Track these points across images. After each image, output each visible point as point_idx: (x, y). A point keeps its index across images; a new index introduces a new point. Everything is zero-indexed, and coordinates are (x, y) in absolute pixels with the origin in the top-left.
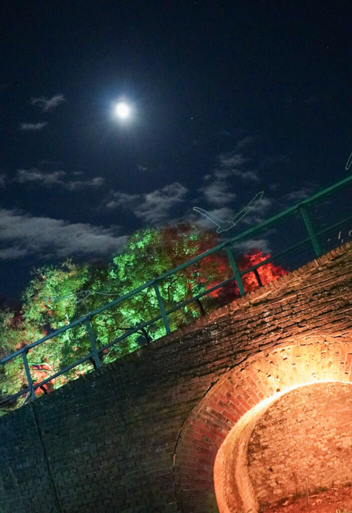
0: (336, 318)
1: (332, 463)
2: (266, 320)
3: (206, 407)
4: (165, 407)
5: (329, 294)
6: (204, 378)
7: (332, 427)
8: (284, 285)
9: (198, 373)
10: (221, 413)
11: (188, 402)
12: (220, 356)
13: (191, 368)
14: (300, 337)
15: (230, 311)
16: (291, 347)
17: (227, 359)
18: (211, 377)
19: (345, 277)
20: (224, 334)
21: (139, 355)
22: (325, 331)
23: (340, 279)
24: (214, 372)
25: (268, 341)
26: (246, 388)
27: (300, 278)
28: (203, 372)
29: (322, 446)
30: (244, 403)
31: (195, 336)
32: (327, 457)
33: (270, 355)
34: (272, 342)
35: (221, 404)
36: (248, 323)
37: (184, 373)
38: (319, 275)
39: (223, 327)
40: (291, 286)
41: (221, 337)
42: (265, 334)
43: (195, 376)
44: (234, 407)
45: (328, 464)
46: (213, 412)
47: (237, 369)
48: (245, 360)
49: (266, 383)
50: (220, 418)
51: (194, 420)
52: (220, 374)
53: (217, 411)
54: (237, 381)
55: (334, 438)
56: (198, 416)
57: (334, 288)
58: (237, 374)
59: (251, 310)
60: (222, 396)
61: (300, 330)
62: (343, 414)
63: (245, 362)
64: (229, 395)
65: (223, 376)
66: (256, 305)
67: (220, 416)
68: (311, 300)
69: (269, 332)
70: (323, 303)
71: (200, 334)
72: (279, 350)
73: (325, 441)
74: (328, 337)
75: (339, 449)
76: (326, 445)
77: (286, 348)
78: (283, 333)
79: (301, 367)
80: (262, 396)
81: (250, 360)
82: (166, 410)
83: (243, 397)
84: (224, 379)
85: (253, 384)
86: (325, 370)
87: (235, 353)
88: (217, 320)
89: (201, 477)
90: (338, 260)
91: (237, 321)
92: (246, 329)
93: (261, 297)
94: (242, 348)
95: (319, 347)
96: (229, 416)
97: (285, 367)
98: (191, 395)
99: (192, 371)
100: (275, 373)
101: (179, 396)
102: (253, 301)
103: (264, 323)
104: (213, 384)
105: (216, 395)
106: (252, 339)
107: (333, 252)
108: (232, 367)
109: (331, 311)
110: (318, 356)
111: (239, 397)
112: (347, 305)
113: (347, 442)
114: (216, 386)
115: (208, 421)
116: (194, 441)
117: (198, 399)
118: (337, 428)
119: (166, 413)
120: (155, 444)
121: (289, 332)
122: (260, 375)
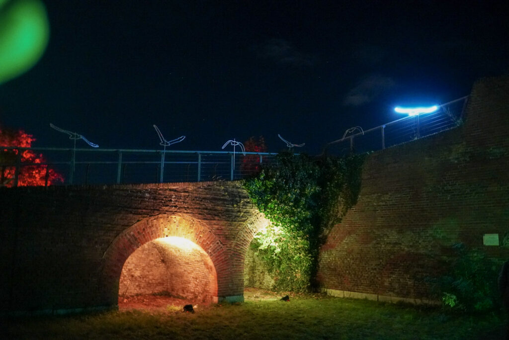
0: (201, 213)
1: (126, 282)
2: (173, 200)
3: (131, 231)
4: (109, 224)
5: (201, 201)
6: (135, 216)
7: (133, 263)
8: (185, 187)
9: (133, 212)
10: (137, 237)
11: (123, 225)
12: (146, 208)
13: (130, 207)
14: (184, 214)
15: (158, 187)
16: (179, 217)
17: (150, 211)
18: (137, 217)
19: (209, 196)
20: (152, 198)
21: (104, 188)
22: (195, 216)
23: (208, 196)
24: (141, 214)
25: (171, 210)
26: (154, 229)
27: (192, 187)
28: (136, 213)
29: (125, 272)
30: (150, 237)
31: (137, 192)
32: (125, 278)
33: (169, 218)
34: (172, 211)
35: (138, 232)
36: (165, 197)
37: (126, 209)
38: (201, 190)
39: (152, 194)
40: (188, 189)
41: (150, 198)
42: (170, 207)
43: (131, 213)
44: (144, 237)
45: (125, 282)
46: (133, 235)
47: (152, 218)
48: (158, 215)
49: (163, 231)
50: (136, 240)
51: (122, 237)
52: (144, 217)
53: (135, 236)
54: (150, 225)
55: (132, 269)
56: (125, 235)
57: (204, 198)
58: (152, 220)
59: (168, 192)
60: (140, 229)
61: (185, 211)
63: (157, 216)
64: (144, 229)
65: (145, 219)
66: (170, 190)
67: (136, 239)
68: (194, 200)
69: (172, 206)
70: (198, 203)
71: (140, 192)
72: (173, 216)
73: (127, 270)
74: (195, 220)
75: (132, 276)
76: (127, 272)
77: (177, 217)
78: (179, 209)
79: (180, 229)
80: (159, 236)
81: (160, 216)
82: (109, 225)
83: (150, 233)
84: (144, 221)
85: (157, 228)
86: (189, 234)
87: (154, 210)
88: (151, 189)
89: (115, 269)
90: (209, 187)
91: (159, 194)
92: (163, 200)
93: (174, 188)
94: (158, 208)
95: (190, 223)
96: (140, 240)
97: (173, 226)
98: (126, 222)
99: (130, 210)
100: (168, 227)
101: (119, 221)
102: (169, 188)
103: (171, 201)
104: (138, 221)
105: (138, 227)
106: (164, 206)
107: (209, 182)
108: (151, 216)
109: (200, 208)
110: (188, 227)
111: (149, 233)
112: (206, 209)
113: (137, 274)
114: (139, 223)
115: (129, 240)
116: (118, 248)
117: (128, 226)
118: (135, 265)
119: (109, 227)
120: (96, 243)
121: (181, 210)
122: (162, 226)
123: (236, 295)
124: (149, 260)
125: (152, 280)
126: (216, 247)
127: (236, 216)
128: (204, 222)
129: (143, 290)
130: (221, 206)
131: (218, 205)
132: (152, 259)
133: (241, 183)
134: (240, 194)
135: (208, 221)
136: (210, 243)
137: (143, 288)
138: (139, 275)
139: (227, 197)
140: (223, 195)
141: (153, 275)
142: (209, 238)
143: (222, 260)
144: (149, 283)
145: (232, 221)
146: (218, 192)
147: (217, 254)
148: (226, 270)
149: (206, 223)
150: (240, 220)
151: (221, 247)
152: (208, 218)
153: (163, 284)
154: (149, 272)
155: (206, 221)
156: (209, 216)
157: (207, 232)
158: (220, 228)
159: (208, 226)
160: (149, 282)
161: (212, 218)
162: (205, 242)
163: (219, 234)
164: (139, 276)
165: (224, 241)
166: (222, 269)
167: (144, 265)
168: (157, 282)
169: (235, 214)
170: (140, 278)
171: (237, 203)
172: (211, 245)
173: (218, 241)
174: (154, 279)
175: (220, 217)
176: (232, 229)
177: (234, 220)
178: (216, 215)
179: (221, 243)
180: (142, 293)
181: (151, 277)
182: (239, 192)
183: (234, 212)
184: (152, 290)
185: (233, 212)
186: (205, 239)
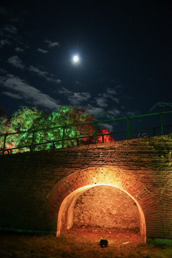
0: (126, 164)
1: (106, 218)
2: (100, 156)
3: (67, 180)
4: (51, 175)
5: (127, 155)
6: (69, 169)
8: (112, 145)
9: (68, 166)
10: (72, 184)
11: (60, 176)
12: (79, 163)
13: (66, 163)
14: (111, 166)
15: (88, 148)
16: (106, 169)
17: (81, 165)
18: (72, 170)
19: (135, 150)
20: (83, 155)
21: (49, 152)
22: (121, 168)
23: (133, 150)
24: (74, 168)
25: (98, 164)
26: (84, 178)
27: (118, 145)
28: (70, 167)
29: (105, 210)
30: (81, 184)
31: (72, 152)
32: (105, 215)
33: (97, 169)
34: (100, 165)
35: (72, 181)
36: (93, 154)
37: (63, 164)
38: (126, 146)
39: (83, 153)
40: (114, 146)
41: (81, 156)
42: (98, 161)
43: (67, 167)
44: (77, 184)
45: (104, 218)
46: (68, 183)
47: (83, 170)
48: (87, 167)
49: (92, 179)
50: (70, 186)
51: (60, 183)
52: (76, 170)
53: (70, 183)
54: (81, 175)
55: (110, 209)
56: (62, 183)
57: (129, 153)
58: (82, 172)
59: (96, 150)
60: (74, 178)
61: (112, 164)
62: (116, 201)
63: (87, 168)
64: (77, 179)
66: (99, 149)
67: (71, 186)
68: (120, 154)
69: (100, 161)
70: (123, 157)
71: (74, 152)
72: (101, 168)
73: (106, 209)
74: (121, 170)
75: (110, 214)
77: (104, 169)
78: (105, 163)
79: (107, 178)
80: (89, 183)
81: (89, 168)
82: (51, 176)
83: (81, 181)
84: (77, 172)
85: (87, 177)
86: (115, 182)
87: (84, 164)
88: (82, 149)
89: (55, 206)
90: (135, 143)
91: (89, 152)
92: (92, 156)
93: (102, 146)
94: (87, 163)
95: (116, 173)
96: (74, 186)
97: (101, 176)
98: (62, 174)
99: (66, 165)
100: (96, 176)
101: (58, 173)
102: (98, 147)
103: (99, 156)
104: (72, 172)
105: (72, 177)
106: (92, 161)
107: (134, 139)
108: (81, 169)
109: (125, 161)
110: (115, 176)
111: (80, 181)
112: (132, 161)
113: (114, 212)
114: (73, 174)
115: (65, 185)
116: (58, 191)
117: (64, 176)
118: (112, 206)
119: (51, 177)
120: (42, 187)
121: (107, 163)
122: (91, 175)
123: (168, 239)
124: (123, 203)
125: (126, 218)
126: (143, 193)
127: (163, 166)
128: (130, 172)
129: (118, 225)
130: (148, 158)
131: (144, 157)
132: (126, 202)
133: (169, 136)
134: (168, 146)
135: (133, 171)
136: (137, 189)
137: (119, 224)
138: (116, 213)
139: (154, 150)
140: (149, 149)
141: (127, 214)
142: (135, 185)
143: (151, 204)
144: (124, 220)
145: (160, 170)
146: (144, 147)
147: (144, 199)
148: (155, 213)
149: (133, 173)
150: (169, 169)
151: (149, 193)
152: (134, 168)
153: (136, 222)
154: (124, 212)
155: (132, 171)
156: (135, 167)
157: (134, 180)
158: (146, 177)
159: (134, 176)
160: (124, 219)
161: (138, 168)
162: (132, 188)
163: (146, 181)
164: (115, 214)
165: (152, 188)
166: (150, 212)
167: (119, 206)
168: (130, 220)
169: (163, 164)
170: (117, 215)
171: (164, 154)
172: (138, 191)
173: (145, 188)
174: (128, 217)
175: (146, 167)
176: (160, 178)
177: (161, 169)
178: (142, 166)
179: (149, 190)
180: (118, 227)
181: (125, 216)
182: (167, 145)
183: (161, 162)
184: (127, 225)
185: (160, 162)
186: (132, 186)
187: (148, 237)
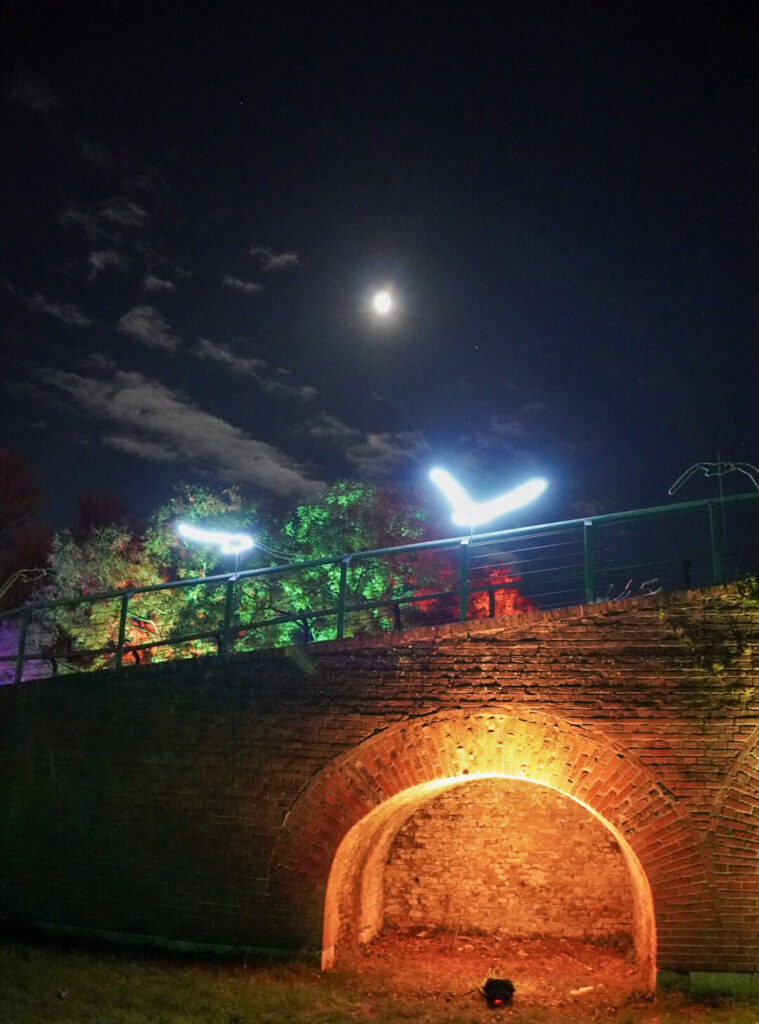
0: (582, 698)
1: (505, 900)
2: (483, 667)
3: (355, 760)
4: (297, 741)
5: (584, 662)
6: (367, 720)
7: (522, 849)
8: (525, 626)
9: (362, 709)
10: (375, 775)
11: (333, 745)
12: (401, 695)
13: (352, 698)
14: (523, 707)
15: (437, 637)
16: (505, 716)
17: (410, 703)
18: (376, 721)
19: (614, 645)
20: (416, 667)
21: (287, 654)
22: (561, 712)
23: (607, 646)
24: (384, 714)
25: (476, 697)
26: (424, 752)
27: (550, 624)
28: (369, 710)
29: (501, 871)
30: (411, 773)
31: (376, 656)
32: (502, 889)
33: (472, 718)
34: (481, 700)
35: (378, 762)
36: (457, 662)
37: (341, 702)
38: (580, 629)
39: (419, 656)
40: (534, 631)
41: (411, 669)
42: (475, 687)
43: (356, 710)
44: (395, 774)
45: (500, 900)
46: (364, 770)
47: (419, 722)
48: (434, 712)
49: (452, 756)
50: (371, 783)
51: (332, 773)
52: (392, 720)
53: (370, 771)
54: (412, 739)
55: (521, 866)
56: (341, 770)
57: (594, 654)
58: (416, 729)
59: (467, 645)
60: (383, 753)
61: (526, 697)
62: (545, 837)
63: (431, 717)
64: (394, 755)
65: (395, 725)
66: (476, 640)
67: (372, 781)
68: (556, 661)
69: (482, 686)
70: (571, 671)
71: (384, 654)
72: (486, 715)
73: (507, 867)
74: (563, 721)
75: (523, 884)
76: (507, 872)
77: (497, 716)
78: (501, 693)
79: (509, 750)
80: (439, 772)
81: (441, 715)
82: (299, 746)
83: (413, 764)
84: (394, 729)
85: (433, 750)
86: (541, 766)
87: (422, 699)
88: (414, 643)
90: (614, 618)
91: (441, 655)
92: (451, 670)
93: (487, 632)
94: (435, 694)
95: (544, 730)
96: (385, 784)
97: (486, 743)
98: (340, 736)
99: (353, 703)
100: (469, 745)
101: (323, 733)
102: (473, 634)
103: (478, 670)
104: (377, 731)
105: (376, 748)
106: (453, 686)
107: (610, 604)
108: (412, 717)
109: (579, 685)
110: (538, 743)
111: (407, 763)
112: (604, 686)
113: (537, 878)
114: (380, 736)
115: (352, 781)
116: (324, 802)
117: (349, 745)
118: (530, 854)
119: (297, 750)
120: (266, 788)
121: (509, 696)
122: (448, 742)
123: (737, 971)
124: (571, 842)
125: (582, 900)
126: (646, 804)
127: (723, 702)
128: (597, 728)
129: (554, 927)
130: (663, 673)
131: (649, 671)
132: (583, 840)
133: (741, 590)
134: (741, 627)
135: (609, 724)
136: (625, 793)
137: (555, 920)
138: (542, 882)
139: (685, 643)
140: (669, 638)
141: (585, 885)
142: (616, 776)
143: (674, 846)
144: (573, 907)
145: (709, 718)
146: (649, 631)
147: (651, 826)
148: (689, 880)
149: (606, 730)
150: (744, 713)
151: (669, 806)
152: (611, 714)
153: (619, 914)
154: (573, 876)
155: (603, 723)
156: (615, 707)
157: (611, 758)
158: (657, 745)
159: (611, 740)
160: (573, 905)
161: (626, 713)
162: (605, 788)
163: (657, 761)
164: (542, 887)
165: (679, 785)
166: (673, 877)
167: (556, 856)
168: (598, 905)
169: (719, 695)
170: (548, 890)
171: (726, 657)
172: (628, 799)
173: (654, 787)
174: (588, 897)
175: (658, 709)
176: (708, 747)
177: (715, 713)
178: (640, 704)
179: (667, 792)
180: (553, 932)
181: (578, 891)
182: (733, 622)
183: (715, 688)
184: (584, 926)
185: (708, 688)
186: (604, 781)
187: (663, 968)
